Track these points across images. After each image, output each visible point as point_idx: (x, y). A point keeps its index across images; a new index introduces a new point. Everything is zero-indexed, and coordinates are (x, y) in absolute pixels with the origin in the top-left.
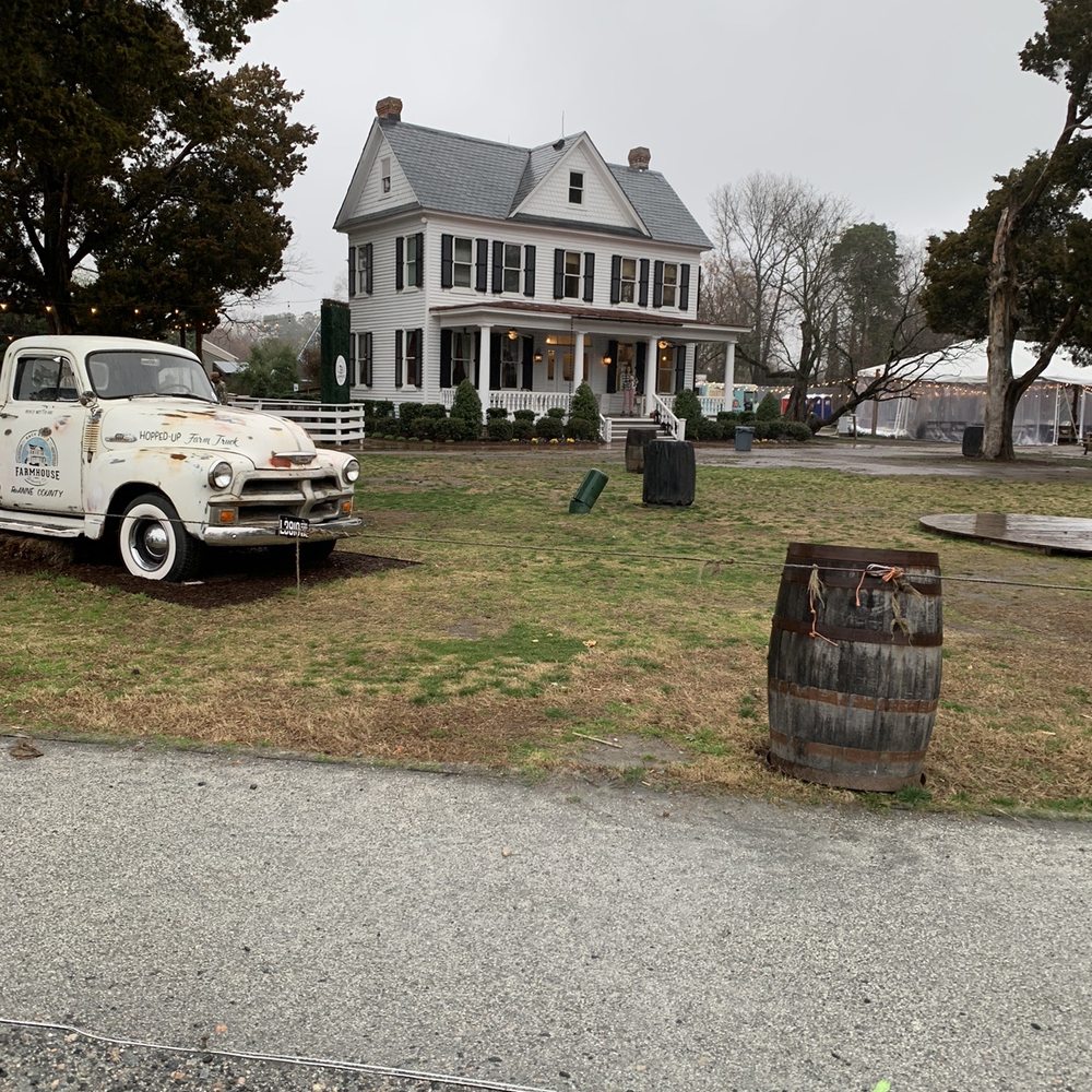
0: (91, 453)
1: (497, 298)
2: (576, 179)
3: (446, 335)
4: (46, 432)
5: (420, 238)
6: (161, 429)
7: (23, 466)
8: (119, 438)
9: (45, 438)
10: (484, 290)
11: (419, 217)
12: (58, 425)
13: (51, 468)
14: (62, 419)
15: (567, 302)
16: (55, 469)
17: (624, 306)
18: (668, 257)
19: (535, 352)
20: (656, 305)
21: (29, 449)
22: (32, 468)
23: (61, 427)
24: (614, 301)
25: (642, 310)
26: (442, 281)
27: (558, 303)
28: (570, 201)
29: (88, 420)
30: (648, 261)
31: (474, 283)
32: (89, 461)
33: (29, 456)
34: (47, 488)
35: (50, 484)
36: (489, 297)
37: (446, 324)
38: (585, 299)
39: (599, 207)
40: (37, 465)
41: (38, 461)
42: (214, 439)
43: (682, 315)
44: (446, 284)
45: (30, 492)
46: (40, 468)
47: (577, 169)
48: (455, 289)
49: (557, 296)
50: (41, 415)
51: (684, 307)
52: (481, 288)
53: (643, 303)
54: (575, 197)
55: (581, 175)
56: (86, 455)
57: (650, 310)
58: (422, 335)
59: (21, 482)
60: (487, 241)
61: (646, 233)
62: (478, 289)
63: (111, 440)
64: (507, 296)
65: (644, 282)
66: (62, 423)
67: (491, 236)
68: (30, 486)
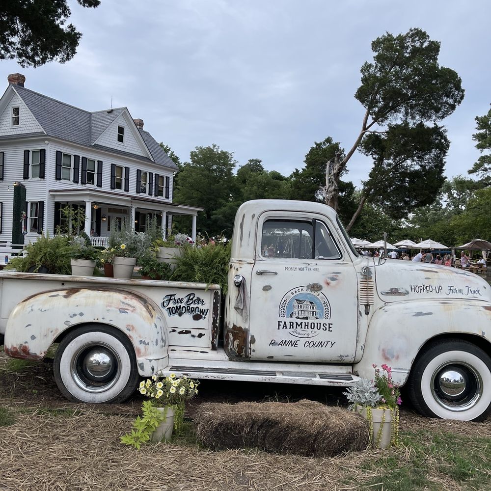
0: (367, 306)
1: (83, 187)
2: (121, 130)
3: (58, 205)
4: (315, 287)
5: (43, 152)
6: (426, 283)
7: (288, 320)
8: (394, 292)
9: (316, 294)
10: (78, 182)
11: (44, 140)
12: (329, 281)
13: (323, 321)
14: (332, 275)
15: (117, 191)
16: (327, 322)
17: (142, 195)
18: (161, 173)
19: (102, 216)
20: (155, 196)
21: (295, 304)
22: (299, 321)
23: (333, 283)
24: (138, 192)
25: (150, 197)
26: (56, 176)
27: (113, 191)
28: (118, 141)
29: (360, 276)
30: (152, 173)
31: (72, 178)
32: (367, 313)
33: (295, 310)
34: (317, 340)
35: (321, 335)
36: (79, 186)
37: (58, 199)
38: (125, 190)
39: (131, 145)
40: (306, 318)
41: (307, 314)
42: (465, 290)
43: (167, 201)
44: (58, 177)
45: (294, 344)
46: (310, 321)
47: (122, 125)
48: (62, 181)
49: (112, 188)
50: (305, 271)
51: (167, 197)
52: (76, 181)
53: (150, 194)
54: (120, 139)
55: (123, 128)
56: (362, 309)
57: (153, 198)
58: (43, 205)
59: (284, 335)
60: (79, 156)
61: (152, 160)
62: (74, 181)
63: (387, 294)
64: (89, 186)
65: (151, 184)
66: (333, 279)
67: (81, 154)
68: (294, 339)
